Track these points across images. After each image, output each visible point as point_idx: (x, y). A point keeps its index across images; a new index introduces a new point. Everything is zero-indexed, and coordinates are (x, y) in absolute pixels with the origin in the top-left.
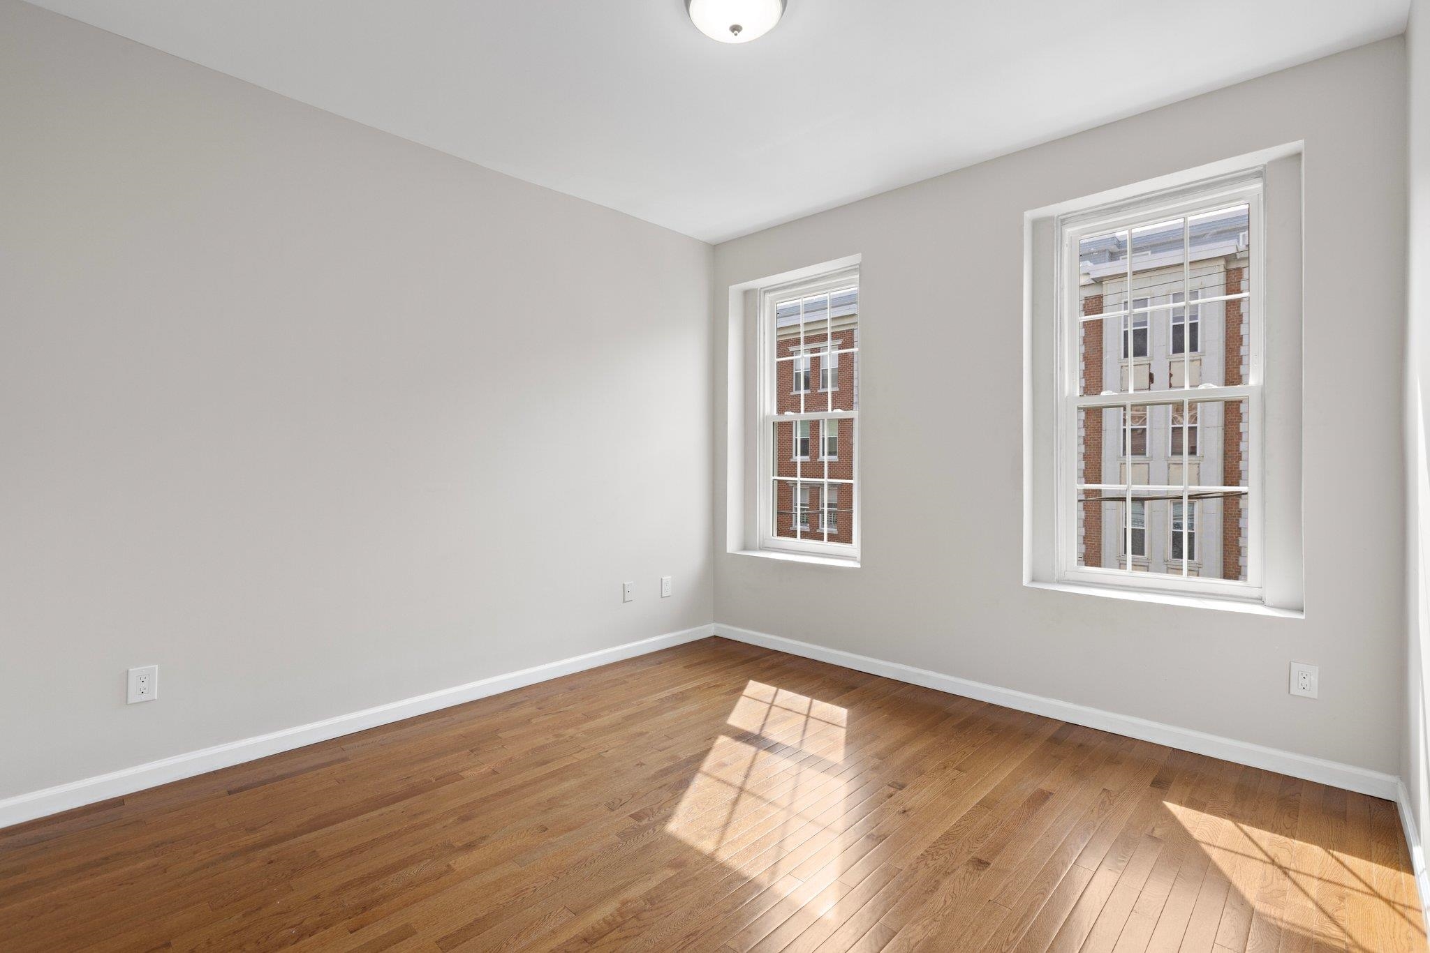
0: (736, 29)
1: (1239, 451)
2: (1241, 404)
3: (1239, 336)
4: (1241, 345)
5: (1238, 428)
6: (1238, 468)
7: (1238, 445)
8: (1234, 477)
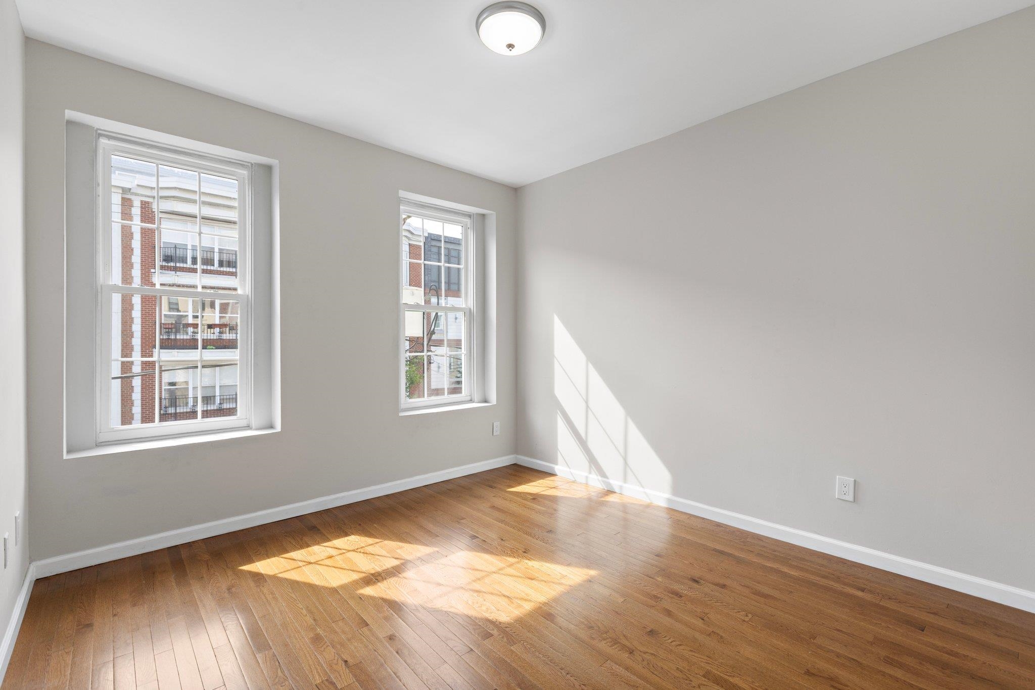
0: (510, 46)
1: (131, 331)
2: (133, 297)
3: (130, 248)
4: (133, 254)
5: (131, 315)
6: (131, 343)
7: (131, 327)
8: (128, 350)
